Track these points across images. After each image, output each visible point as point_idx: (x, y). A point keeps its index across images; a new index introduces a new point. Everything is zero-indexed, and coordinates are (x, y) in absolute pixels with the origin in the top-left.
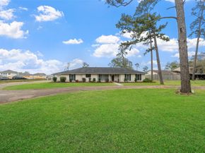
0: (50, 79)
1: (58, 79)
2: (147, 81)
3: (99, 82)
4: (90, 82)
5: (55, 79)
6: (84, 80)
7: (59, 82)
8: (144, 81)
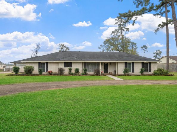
0: (8, 70)
1: (22, 70)
2: (160, 73)
3: (85, 74)
4: (70, 74)
5: (16, 70)
6: (61, 71)
7: (22, 74)
8: (155, 74)
